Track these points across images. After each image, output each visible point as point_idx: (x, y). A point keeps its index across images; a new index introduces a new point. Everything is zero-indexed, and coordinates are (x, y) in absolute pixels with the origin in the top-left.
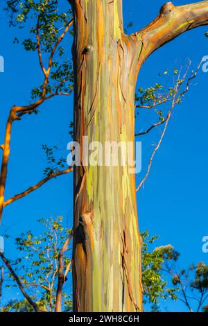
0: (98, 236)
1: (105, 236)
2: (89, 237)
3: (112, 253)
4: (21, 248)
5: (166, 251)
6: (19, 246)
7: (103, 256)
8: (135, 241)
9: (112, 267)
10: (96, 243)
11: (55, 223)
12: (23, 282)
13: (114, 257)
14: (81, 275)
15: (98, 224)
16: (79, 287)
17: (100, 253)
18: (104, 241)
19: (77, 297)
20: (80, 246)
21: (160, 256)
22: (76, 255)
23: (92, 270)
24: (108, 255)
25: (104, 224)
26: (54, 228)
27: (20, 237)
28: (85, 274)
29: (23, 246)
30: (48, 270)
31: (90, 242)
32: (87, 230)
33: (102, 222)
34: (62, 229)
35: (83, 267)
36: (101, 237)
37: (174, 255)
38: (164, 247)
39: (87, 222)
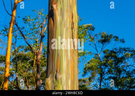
0: (59, 14)
1: (62, 14)
2: (55, 15)
3: (65, 22)
4: (25, 23)
5: (89, 26)
6: (24, 21)
7: (61, 24)
8: (75, 17)
9: (65, 29)
10: (58, 18)
11: (40, 12)
12: (25, 37)
13: (66, 24)
14: (51, 31)
15: (59, 10)
16: (50, 36)
17: (60, 22)
18: (62, 17)
19: (49, 40)
20: (51, 19)
21: (87, 28)
22: (49, 22)
23: (56, 29)
24: (63, 23)
25: (62, 9)
26: (39, 14)
27: (25, 18)
28: (53, 31)
29: (26, 22)
30: (37, 32)
31: (55, 17)
32: (54, 12)
33: (61, 9)
34: (43, 15)
35: (52, 28)
36: (60, 15)
37: (93, 29)
38: (89, 24)
39: (54, 8)
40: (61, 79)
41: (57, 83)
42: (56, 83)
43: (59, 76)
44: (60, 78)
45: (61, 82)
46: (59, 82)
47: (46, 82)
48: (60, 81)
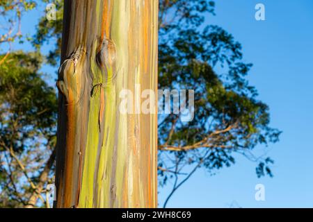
40: (114, 65)
41: (101, 76)
42: (98, 78)
43: (110, 58)
44: (111, 62)
45: (115, 77)
46: (107, 75)
47: (68, 72)
48: (110, 71)
